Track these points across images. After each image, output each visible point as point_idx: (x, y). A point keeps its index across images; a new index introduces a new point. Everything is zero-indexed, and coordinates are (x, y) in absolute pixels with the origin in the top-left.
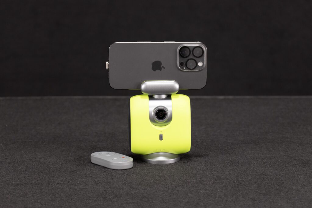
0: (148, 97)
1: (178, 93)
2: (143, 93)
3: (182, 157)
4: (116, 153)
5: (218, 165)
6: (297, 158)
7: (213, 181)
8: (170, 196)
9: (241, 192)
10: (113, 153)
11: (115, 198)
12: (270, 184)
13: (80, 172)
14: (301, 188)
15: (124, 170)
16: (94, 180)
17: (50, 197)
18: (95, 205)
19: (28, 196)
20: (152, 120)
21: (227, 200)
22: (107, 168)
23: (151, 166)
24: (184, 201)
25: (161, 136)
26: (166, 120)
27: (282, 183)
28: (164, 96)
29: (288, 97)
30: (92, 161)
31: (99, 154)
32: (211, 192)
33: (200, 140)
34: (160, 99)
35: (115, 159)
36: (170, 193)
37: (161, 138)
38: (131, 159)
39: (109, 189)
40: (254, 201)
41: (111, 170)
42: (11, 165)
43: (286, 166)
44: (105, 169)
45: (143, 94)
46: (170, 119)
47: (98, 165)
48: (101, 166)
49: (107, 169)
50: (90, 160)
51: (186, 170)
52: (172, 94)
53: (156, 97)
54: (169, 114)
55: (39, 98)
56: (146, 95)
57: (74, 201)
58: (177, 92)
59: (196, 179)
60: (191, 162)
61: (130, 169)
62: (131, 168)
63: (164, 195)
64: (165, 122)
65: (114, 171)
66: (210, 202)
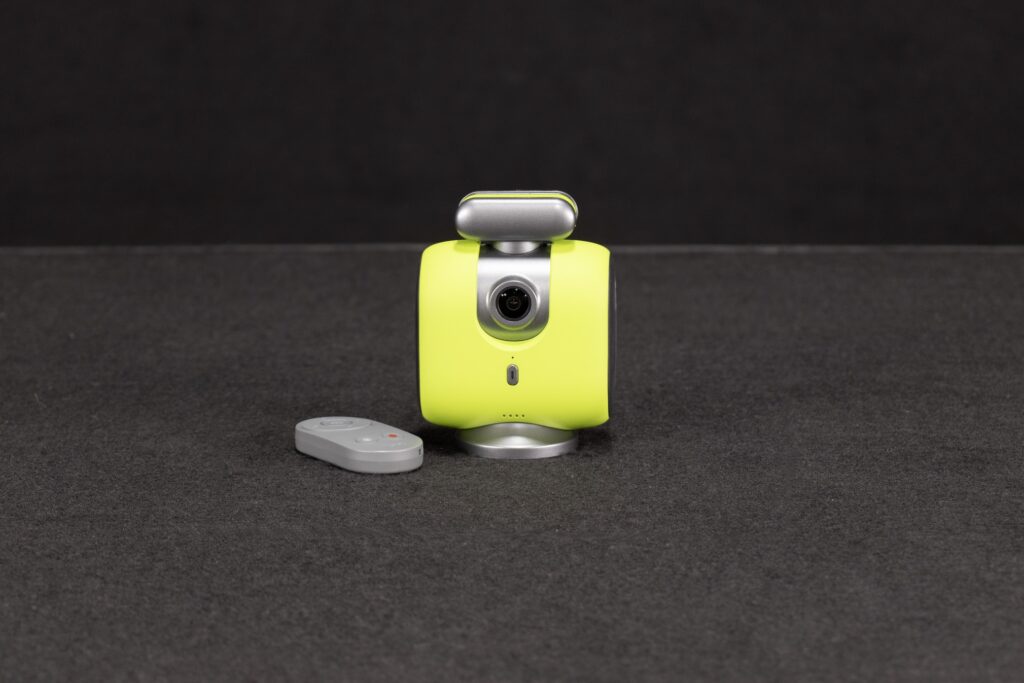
0: (477, 248)
1: (573, 237)
2: (461, 234)
3: (585, 439)
4: (375, 422)
5: (689, 467)
6: (950, 444)
7: (658, 515)
8: (511, 561)
9: (740, 550)
10: (367, 422)
11: (338, 565)
12: (840, 526)
13: (253, 479)
14: (935, 539)
15: (390, 474)
16: (288, 506)
17: (138, 560)
18: (269, 586)
19: (70, 557)
20: (485, 319)
21: (686, 575)
22: (340, 468)
23: (479, 465)
24: (550, 575)
25: (512, 373)
26: (530, 322)
27: (878, 523)
28: (529, 247)
29: (984, 249)
30: (301, 448)
31: (322, 424)
32: (646, 549)
33: (662, 386)
34: (516, 255)
35: (367, 440)
36: (514, 551)
37: (513, 376)
38: (418, 442)
39: (326, 537)
40: (773, 578)
41: (349, 476)
42: (47, 460)
43: (907, 470)
44: (333, 471)
45: (459, 238)
46: (542, 320)
47: (315, 459)
48: (324, 462)
49: (340, 472)
50: (294, 444)
51: (585, 479)
52: (554, 239)
53: (505, 247)
54: (539, 300)
55: (197, 249)
56: (471, 241)
57: (207, 574)
58: (569, 234)
59: (609, 509)
60: (608, 454)
61: (411, 475)
62: (414, 471)
63: (495, 555)
64: (526, 329)
65: (359, 477)
66: (632, 579)
